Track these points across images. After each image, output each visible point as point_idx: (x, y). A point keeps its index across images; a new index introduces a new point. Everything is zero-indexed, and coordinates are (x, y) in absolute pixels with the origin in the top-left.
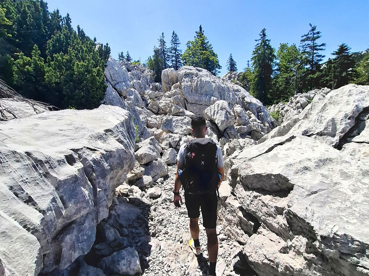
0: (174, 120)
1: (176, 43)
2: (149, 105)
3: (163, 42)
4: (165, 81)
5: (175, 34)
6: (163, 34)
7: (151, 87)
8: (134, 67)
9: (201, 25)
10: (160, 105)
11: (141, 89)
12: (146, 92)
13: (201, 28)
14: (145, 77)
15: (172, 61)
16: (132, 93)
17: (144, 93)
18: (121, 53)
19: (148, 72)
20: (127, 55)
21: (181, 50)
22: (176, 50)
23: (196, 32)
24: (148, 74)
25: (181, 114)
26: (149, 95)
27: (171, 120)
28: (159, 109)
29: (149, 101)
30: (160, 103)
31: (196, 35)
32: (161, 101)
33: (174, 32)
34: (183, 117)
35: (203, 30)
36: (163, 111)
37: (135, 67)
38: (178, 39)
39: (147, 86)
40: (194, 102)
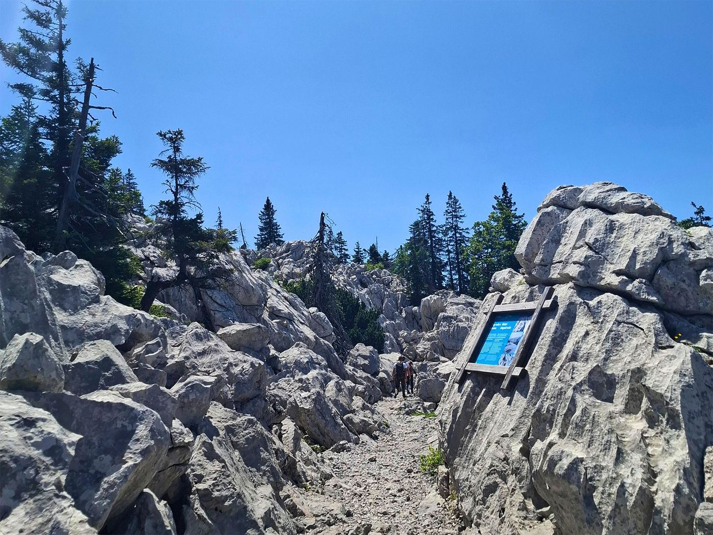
0: (428, 365)
1: (456, 217)
2: (405, 351)
3: (428, 214)
4: (425, 314)
5: (453, 197)
6: (428, 197)
7: (404, 315)
8: (372, 274)
9: (505, 184)
10: (417, 351)
11: (395, 332)
12: (401, 333)
13: (504, 188)
14: (393, 296)
15: (449, 252)
16: (388, 338)
17: (398, 336)
18: (338, 234)
19: (397, 285)
20: (357, 250)
21: (466, 229)
22: (456, 228)
23: (496, 198)
24: (398, 289)
25: (436, 360)
26: (403, 337)
27: (426, 364)
28: (416, 355)
29: (404, 345)
30: (417, 348)
31: (495, 202)
32: (419, 345)
33: (451, 193)
34: (437, 363)
35: (510, 191)
36: (421, 357)
37: (374, 276)
38: (460, 208)
39: (397, 312)
40: (451, 348)
